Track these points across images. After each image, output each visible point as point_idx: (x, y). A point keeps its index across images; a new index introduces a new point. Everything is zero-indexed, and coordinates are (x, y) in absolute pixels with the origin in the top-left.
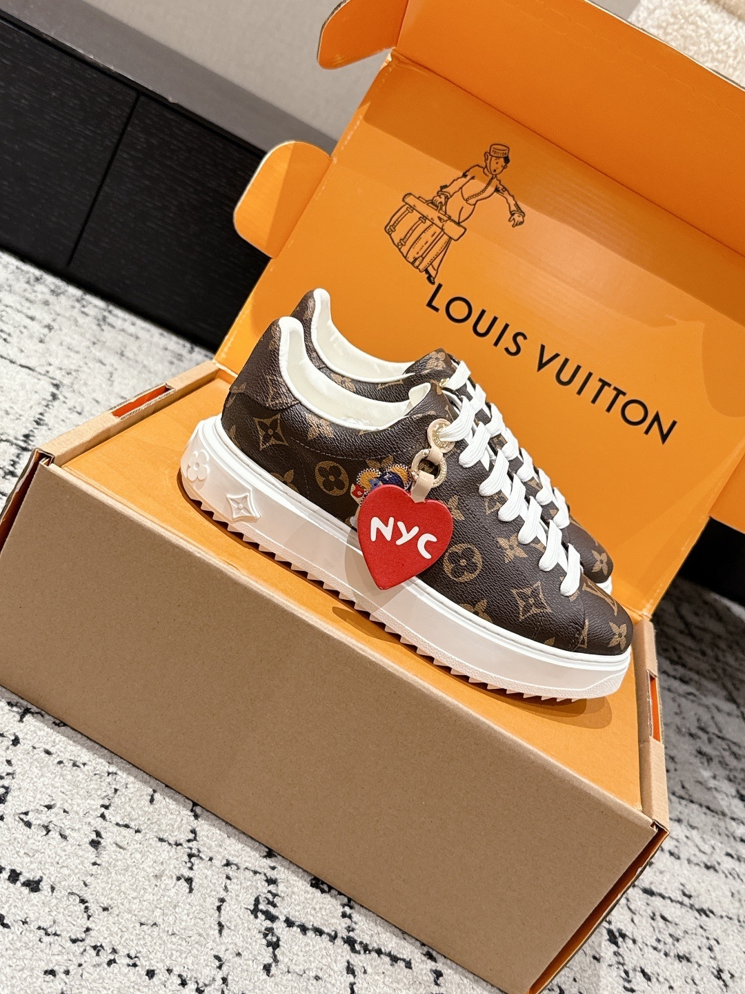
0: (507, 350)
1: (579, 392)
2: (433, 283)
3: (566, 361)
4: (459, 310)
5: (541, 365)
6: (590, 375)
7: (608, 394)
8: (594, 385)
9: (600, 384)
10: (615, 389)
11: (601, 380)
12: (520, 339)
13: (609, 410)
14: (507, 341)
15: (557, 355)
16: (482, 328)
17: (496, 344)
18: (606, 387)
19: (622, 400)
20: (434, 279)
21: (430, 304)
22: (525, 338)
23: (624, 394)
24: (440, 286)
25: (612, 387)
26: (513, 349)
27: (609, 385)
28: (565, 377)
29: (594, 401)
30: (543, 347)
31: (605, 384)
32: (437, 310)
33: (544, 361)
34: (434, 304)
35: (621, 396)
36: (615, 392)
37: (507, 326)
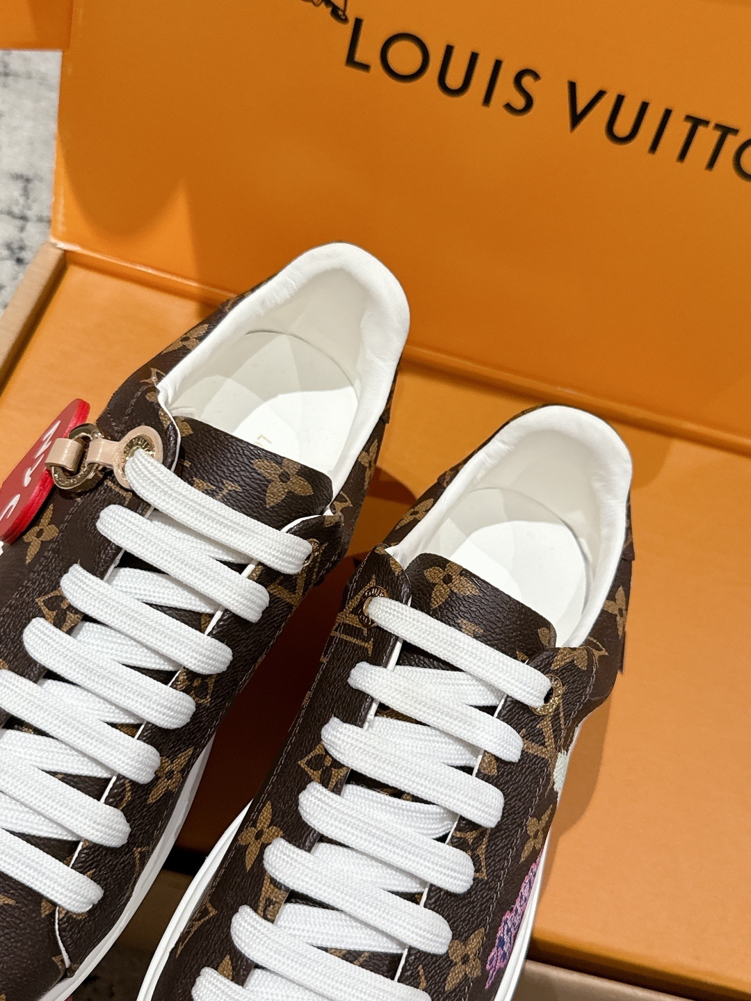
0: (508, 107)
1: (654, 147)
2: (345, 20)
3: (620, 99)
4: (405, 57)
5: (576, 119)
6: (668, 113)
7: (706, 138)
8: (677, 131)
9: (688, 125)
10: (718, 126)
11: (688, 118)
12: (527, 81)
13: (711, 164)
14: (506, 91)
15: (601, 94)
16: (455, 80)
17: (487, 100)
18: (701, 129)
19: (732, 143)
20: (344, 11)
21: (351, 60)
22: (536, 76)
23: (735, 132)
24: (358, 23)
25: (712, 125)
26: (519, 102)
27: (706, 123)
28: (622, 128)
29: (682, 156)
30: (572, 86)
31: (696, 123)
32: (365, 67)
33: (580, 108)
34: (358, 57)
35: (730, 138)
36: (718, 134)
37: (498, 64)
